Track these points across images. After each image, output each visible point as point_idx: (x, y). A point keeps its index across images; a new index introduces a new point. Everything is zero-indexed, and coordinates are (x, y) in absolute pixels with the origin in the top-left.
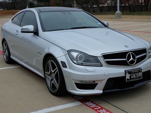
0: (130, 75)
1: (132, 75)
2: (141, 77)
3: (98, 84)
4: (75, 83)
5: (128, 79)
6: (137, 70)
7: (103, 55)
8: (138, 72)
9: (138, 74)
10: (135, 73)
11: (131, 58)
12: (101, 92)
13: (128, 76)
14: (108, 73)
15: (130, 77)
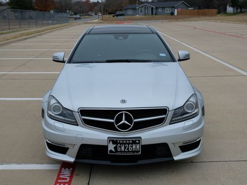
0: (115, 145)
1: (119, 147)
2: (139, 151)
3: (68, 148)
4: (47, 142)
5: (111, 151)
6: (129, 141)
7: (80, 110)
8: (132, 144)
9: (132, 147)
10: (125, 144)
11: (122, 120)
12: (72, 160)
13: (111, 147)
14: (82, 136)
15: (115, 148)
